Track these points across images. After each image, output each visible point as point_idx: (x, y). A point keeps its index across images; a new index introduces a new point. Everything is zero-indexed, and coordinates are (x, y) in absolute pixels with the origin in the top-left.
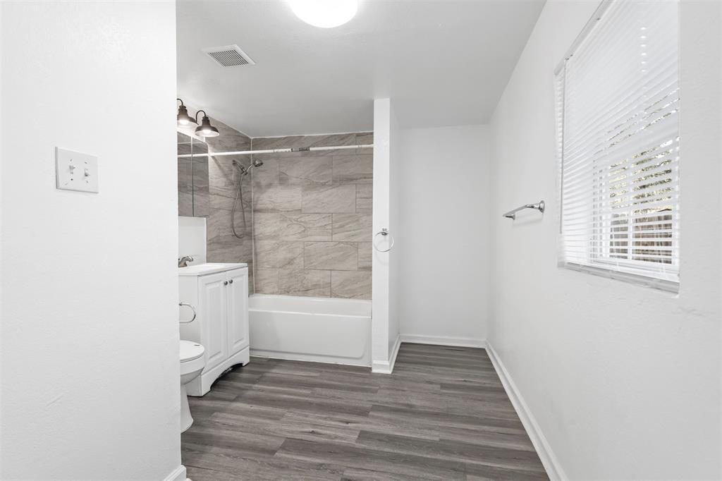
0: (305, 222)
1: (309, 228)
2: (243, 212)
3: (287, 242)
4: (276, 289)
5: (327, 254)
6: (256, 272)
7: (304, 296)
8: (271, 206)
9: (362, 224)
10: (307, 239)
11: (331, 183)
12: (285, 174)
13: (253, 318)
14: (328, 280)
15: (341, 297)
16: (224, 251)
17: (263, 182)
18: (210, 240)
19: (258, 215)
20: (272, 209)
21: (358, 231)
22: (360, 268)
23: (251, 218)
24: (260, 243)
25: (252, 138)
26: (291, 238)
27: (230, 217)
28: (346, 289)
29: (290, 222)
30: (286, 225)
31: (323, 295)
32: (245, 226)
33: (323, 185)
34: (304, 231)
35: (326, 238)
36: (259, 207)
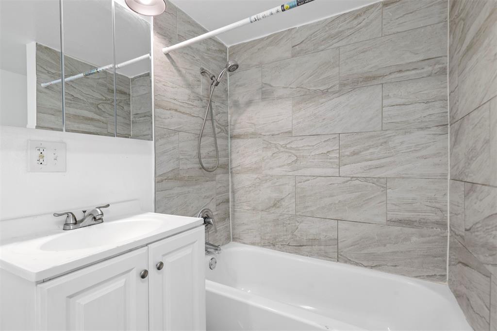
0: (297, 149)
1: (303, 156)
2: (215, 138)
3: (272, 176)
4: (258, 239)
5: (331, 196)
6: (233, 214)
7: (296, 253)
8: (251, 130)
9: (394, 147)
10: (300, 173)
11: (337, 88)
12: (270, 86)
13: (212, 302)
14: (333, 235)
15: (357, 264)
16: (186, 189)
17: (242, 100)
18: (160, 176)
19: (236, 142)
20: (253, 134)
21: (388, 160)
22: (390, 221)
23: (227, 146)
24: (238, 178)
25: (228, 46)
26: (277, 171)
27: (196, 143)
28: (366, 251)
29: (276, 150)
30: (269, 153)
31: (325, 256)
32: (217, 156)
33: (325, 93)
34: (296, 161)
35: (329, 171)
36: (237, 131)
